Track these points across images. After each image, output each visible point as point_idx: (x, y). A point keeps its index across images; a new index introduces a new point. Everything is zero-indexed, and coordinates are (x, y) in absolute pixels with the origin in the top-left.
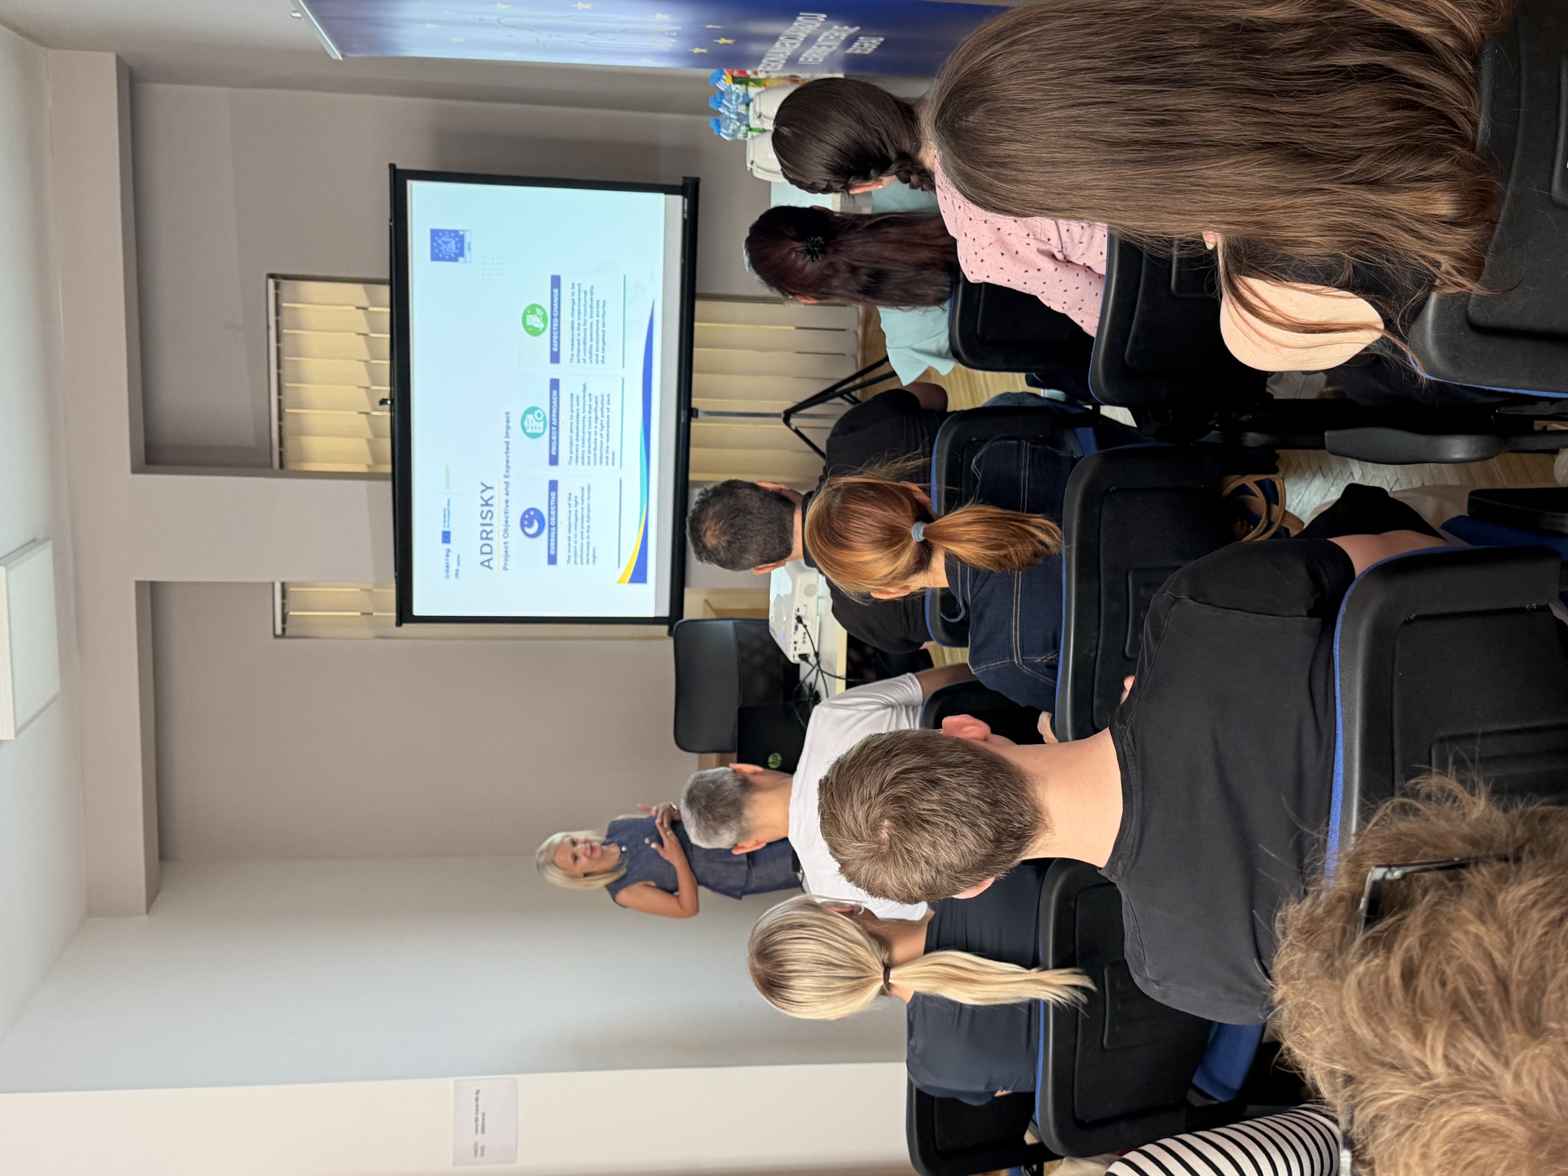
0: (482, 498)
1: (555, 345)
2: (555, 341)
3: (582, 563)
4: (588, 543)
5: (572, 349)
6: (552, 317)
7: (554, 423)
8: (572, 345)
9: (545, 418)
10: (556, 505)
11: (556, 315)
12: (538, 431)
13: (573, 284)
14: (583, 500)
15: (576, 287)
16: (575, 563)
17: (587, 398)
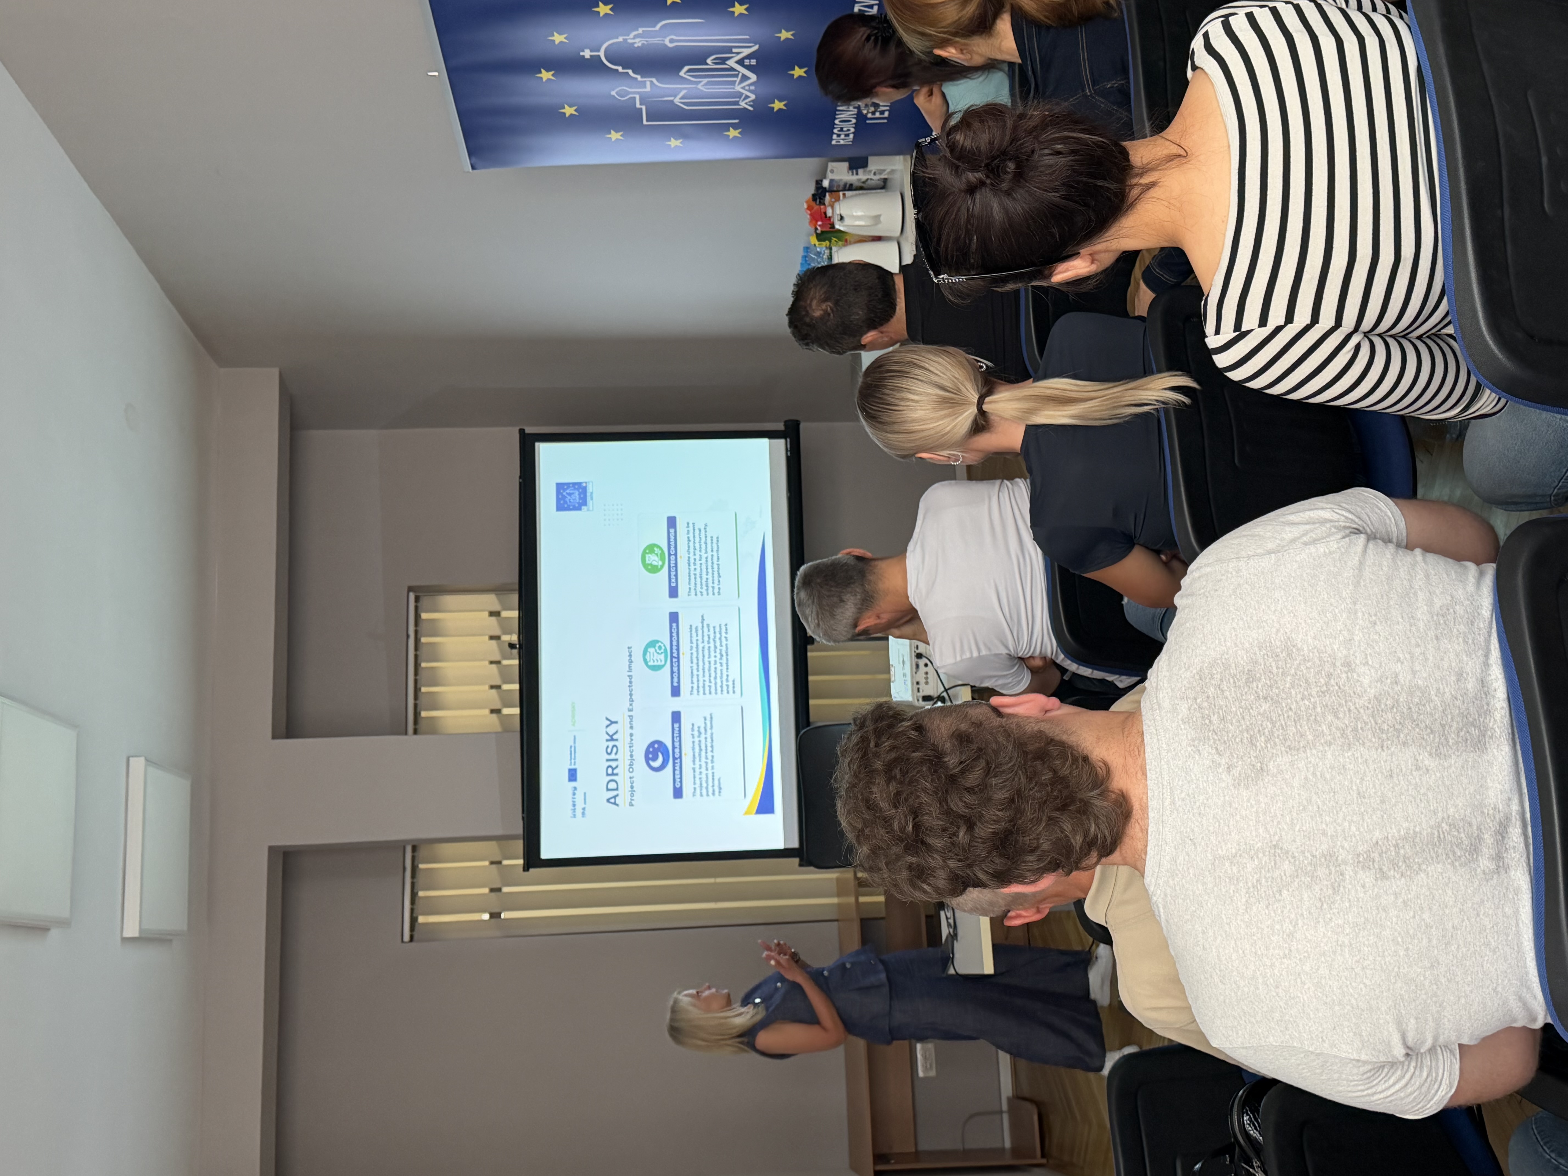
0: (607, 733)
1: (673, 580)
2: (673, 577)
3: (708, 795)
4: (713, 773)
5: (689, 584)
6: (670, 555)
7: (675, 655)
8: (690, 579)
9: (666, 650)
10: (680, 736)
11: (672, 552)
12: (659, 663)
13: (688, 523)
14: (706, 730)
15: (691, 525)
16: (701, 795)
17: (706, 629)
